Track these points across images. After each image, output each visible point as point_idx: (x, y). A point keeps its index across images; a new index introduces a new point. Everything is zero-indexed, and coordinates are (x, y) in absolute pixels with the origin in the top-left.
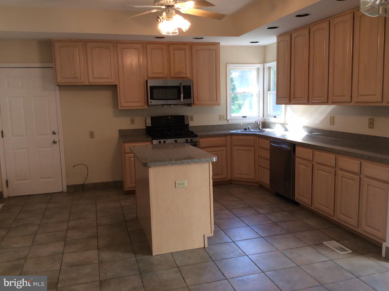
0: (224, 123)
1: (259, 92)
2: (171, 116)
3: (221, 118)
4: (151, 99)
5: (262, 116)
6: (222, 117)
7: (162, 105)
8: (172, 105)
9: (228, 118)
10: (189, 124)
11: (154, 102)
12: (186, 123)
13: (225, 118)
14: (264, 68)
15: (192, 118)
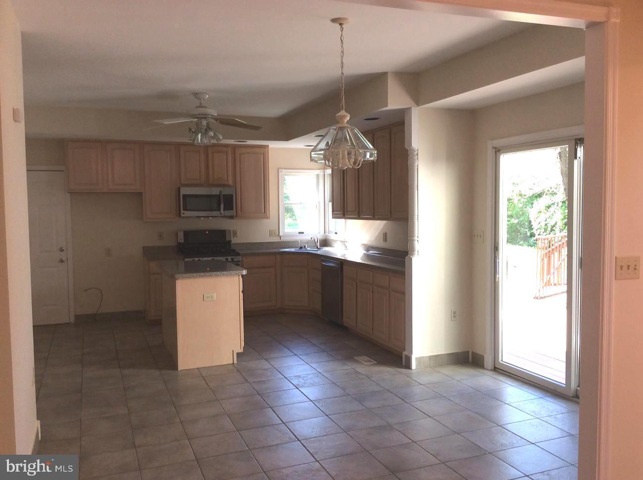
0: (275, 239)
1: (319, 203)
2: (208, 231)
3: (271, 233)
4: (184, 210)
5: (323, 232)
6: (273, 233)
7: (197, 217)
8: (209, 217)
9: (281, 234)
10: (231, 241)
11: (188, 214)
12: (228, 239)
13: (277, 234)
14: (324, 174)
15: (235, 233)
